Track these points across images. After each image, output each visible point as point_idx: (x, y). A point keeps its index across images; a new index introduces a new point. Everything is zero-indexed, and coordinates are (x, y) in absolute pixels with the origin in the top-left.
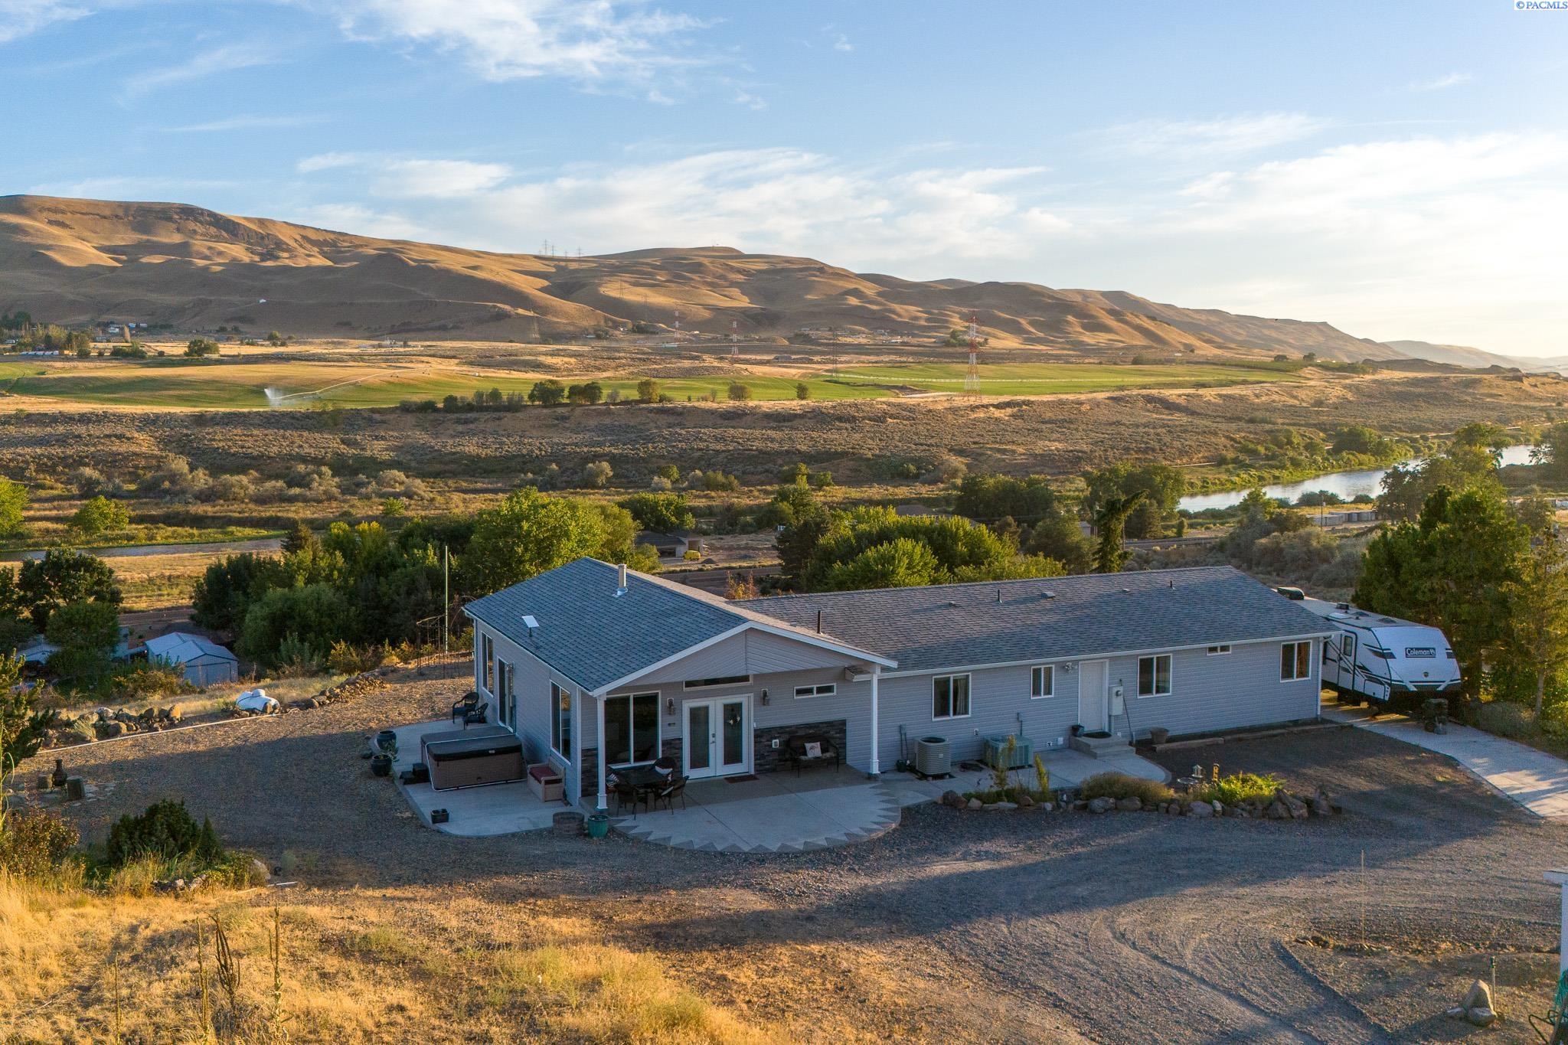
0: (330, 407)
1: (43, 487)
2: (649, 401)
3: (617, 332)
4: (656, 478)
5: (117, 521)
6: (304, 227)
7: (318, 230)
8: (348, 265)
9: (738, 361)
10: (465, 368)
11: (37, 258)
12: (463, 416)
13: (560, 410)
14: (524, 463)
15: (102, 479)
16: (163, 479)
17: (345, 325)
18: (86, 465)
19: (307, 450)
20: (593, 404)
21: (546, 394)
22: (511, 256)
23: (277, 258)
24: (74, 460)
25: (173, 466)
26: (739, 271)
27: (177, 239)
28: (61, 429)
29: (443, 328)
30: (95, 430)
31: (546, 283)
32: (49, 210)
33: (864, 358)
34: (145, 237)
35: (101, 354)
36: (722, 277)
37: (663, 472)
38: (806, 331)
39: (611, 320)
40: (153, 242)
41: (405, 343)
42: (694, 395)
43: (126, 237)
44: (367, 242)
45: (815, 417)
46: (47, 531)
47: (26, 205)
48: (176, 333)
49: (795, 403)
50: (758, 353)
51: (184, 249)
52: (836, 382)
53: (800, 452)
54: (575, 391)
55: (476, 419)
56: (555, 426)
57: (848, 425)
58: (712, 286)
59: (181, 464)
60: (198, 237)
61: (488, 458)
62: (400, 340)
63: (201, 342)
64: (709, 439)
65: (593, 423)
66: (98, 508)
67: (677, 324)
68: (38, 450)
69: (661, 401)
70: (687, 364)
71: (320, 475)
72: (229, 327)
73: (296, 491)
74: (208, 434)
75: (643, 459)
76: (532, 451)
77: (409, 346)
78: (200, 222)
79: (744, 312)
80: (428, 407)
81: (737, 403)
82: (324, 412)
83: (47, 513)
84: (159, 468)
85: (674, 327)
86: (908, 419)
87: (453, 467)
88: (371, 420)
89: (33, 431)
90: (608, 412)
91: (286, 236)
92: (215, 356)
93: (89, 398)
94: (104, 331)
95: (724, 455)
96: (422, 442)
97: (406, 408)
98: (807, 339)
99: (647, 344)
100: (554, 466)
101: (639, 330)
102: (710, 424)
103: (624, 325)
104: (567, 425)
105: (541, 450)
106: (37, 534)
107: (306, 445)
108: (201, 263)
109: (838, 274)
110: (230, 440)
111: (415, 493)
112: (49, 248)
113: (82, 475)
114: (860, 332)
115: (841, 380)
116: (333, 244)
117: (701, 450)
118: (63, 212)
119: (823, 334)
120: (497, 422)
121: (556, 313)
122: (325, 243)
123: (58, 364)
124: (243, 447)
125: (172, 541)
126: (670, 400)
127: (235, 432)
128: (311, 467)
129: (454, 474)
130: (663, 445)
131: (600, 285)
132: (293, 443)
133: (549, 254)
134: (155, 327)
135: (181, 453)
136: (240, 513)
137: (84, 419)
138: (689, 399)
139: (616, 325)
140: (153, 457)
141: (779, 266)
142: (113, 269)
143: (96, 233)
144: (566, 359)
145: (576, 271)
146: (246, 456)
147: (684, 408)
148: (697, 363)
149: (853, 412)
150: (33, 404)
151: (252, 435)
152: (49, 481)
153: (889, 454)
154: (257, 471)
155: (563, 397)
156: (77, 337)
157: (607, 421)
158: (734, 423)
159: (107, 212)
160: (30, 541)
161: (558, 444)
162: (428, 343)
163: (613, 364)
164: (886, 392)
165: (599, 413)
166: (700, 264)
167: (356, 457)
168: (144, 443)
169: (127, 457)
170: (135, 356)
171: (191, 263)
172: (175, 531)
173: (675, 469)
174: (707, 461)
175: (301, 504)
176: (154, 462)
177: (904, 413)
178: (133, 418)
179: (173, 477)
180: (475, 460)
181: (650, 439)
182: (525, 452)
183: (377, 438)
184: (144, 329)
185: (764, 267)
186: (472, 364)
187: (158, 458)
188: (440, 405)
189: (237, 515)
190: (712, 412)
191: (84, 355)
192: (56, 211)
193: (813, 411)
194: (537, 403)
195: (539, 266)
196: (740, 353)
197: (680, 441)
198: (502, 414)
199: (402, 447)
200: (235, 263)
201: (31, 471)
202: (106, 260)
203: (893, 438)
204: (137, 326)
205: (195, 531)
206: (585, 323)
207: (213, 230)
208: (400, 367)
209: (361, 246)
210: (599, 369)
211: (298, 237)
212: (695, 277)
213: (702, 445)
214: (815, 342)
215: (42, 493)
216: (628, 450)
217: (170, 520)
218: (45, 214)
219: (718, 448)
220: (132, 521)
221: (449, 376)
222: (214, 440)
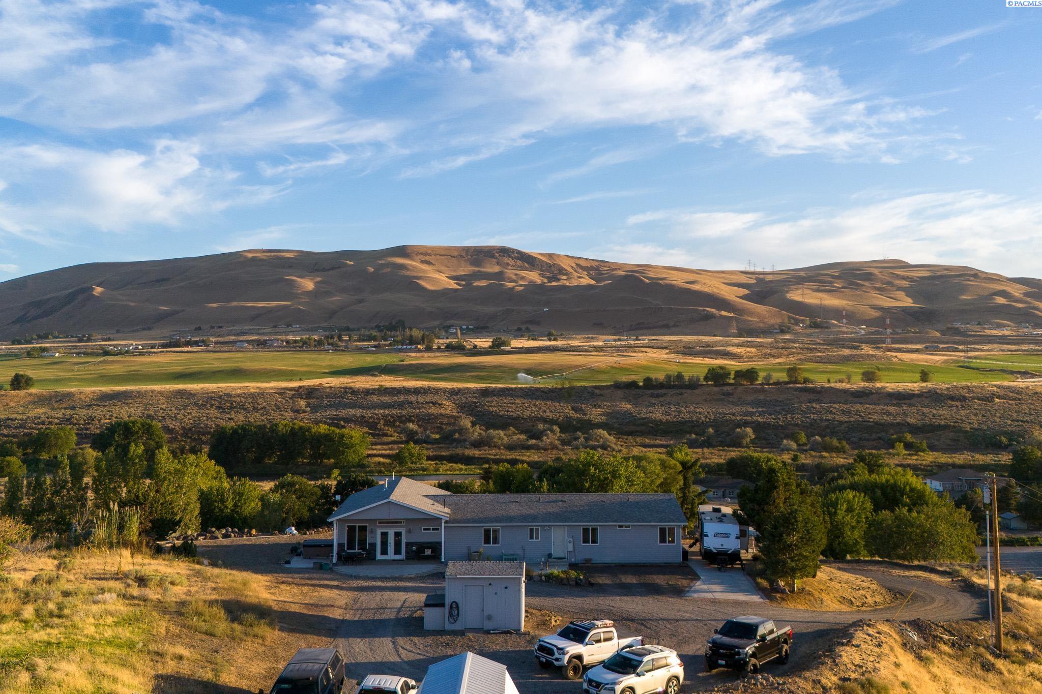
0: (567, 385)
1: (386, 435)
2: (796, 382)
3: (797, 328)
4: (785, 441)
5: (419, 458)
6: (578, 258)
7: (587, 259)
8: (605, 283)
9: (890, 350)
10: (672, 356)
11: (411, 285)
12: (656, 392)
13: (725, 388)
14: (693, 427)
15: (419, 430)
16: (455, 431)
17: (598, 325)
18: (413, 422)
19: (548, 414)
20: (752, 384)
21: (717, 376)
22: (723, 272)
23: (559, 280)
24: (406, 418)
25: (462, 423)
26: (903, 278)
27: (496, 269)
28: (402, 398)
29: (667, 326)
30: (421, 399)
31: (746, 292)
32: (422, 254)
33: (1006, 347)
34: (477, 269)
35: (439, 348)
36: (889, 283)
37: (793, 437)
38: (958, 325)
39: (793, 318)
40: (482, 272)
41: (637, 337)
42: (834, 377)
43: (465, 269)
44: (620, 266)
45: (931, 396)
46: (379, 463)
47: (409, 251)
48: (490, 332)
49: (916, 385)
50: (912, 343)
51: (500, 276)
52: (967, 368)
53: (909, 424)
54: (739, 374)
55: (665, 394)
56: (723, 399)
57: (958, 404)
58: (880, 290)
59: (466, 422)
60: (510, 267)
61: (667, 422)
62: (633, 335)
63: (500, 338)
64: (837, 412)
65: (750, 398)
66: (408, 449)
67: (844, 321)
68: (387, 412)
69: (805, 382)
70: (846, 352)
71: (552, 431)
72: (523, 327)
73: (533, 442)
74: (488, 402)
75: (782, 426)
76: (700, 418)
77: (640, 340)
78: (512, 258)
79: (905, 310)
80: (633, 385)
81: (867, 384)
82: (563, 388)
83: (383, 452)
84: (454, 424)
85: (842, 323)
86: (1014, 399)
87: (643, 428)
88: (593, 394)
89: (386, 399)
90: (763, 391)
91: (566, 265)
92: (508, 348)
93: (423, 377)
94: (446, 331)
95: (846, 425)
96: (625, 410)
97: (618, 386)
98: (957, 332)
99: (819, 336)
100: (711, 430)
101: (815, 325)
102: (843, 401)
103: (803, 322)
104: (730, 399)
105: (706, 417)
106: (373, 465)
107: (548, 411)
108: (509, 285)
109: (989, 279)
110: (501, 406)
111: (609, 446)
112: (419, 278)
113: (407, 428)
114: (1005, 326)
115: (972, 365)
116: (597, 269)
117: (829, 420)
118: (430, 255)
119: (973, 328)
120: (680, 397)
121: (751, 313)
122: (592, 268)
123: (413, 355)
124: (508, 411)
125: (449, 472)
126: (812, 382)
127: (505, 401)
128: (547, 426)
129: (643, 434)
130: (800, 416)
131: (787, 292)
132: (540, 409)
133: (752, 269)
134: (478, 328)
135: (470, 415)
136: (495, 455)
137: (417, 391)
138: (829, 381)
139: (797, 323)
140: (452, 417)
141: (939, 274)
142: (456, 290)
143: (448, 267)
144: (749, 349)
145: (771, 282)
146: (510, 417)
147: (822, 387)
148: (854, 352)
149: (964, 393)
150: (391, 381)
151: (515, 404)
152: (390, 431)
153: (985, 428)
154: (514, 428)
155: (730, 379)
156: (428, 336)
157: (762, 397)
158: (862, 400)
159: (456, 254)
160: (368, 469)
161: (720, 413)
162: (653, 337)
163: (786, 353)
164: (1008, 376)
165: (756, 391)
166: (871, 274)
167: (579, 420)
168: (448, 408)
169: (436, 417)
170: (458, 349)
171: (503, 285)
172: (451, 466)
173: (803, 434)
174: (830, 429)
175: (534, 451)
176: (453, 421)
177: (1011, 394)
178: (445, 391)
179: (461, 431)
180: (658, 423)
181: (792, 412)
182: (694, 418)
183: (595, 407)
184: (472, 330)
185: (926, 274)
186: (678, 353)
187: (456, 418)
188: (641, 384)
189: (492, 457)
190: (845, 392)
191: (429, 349)
192: (426, 254)
193: (930, 391)
194: (710, 383)
195: (743, 279)
196: (893, 343)
197: (814, 414)
198: (683, 391)
199: (611, 413)
200: (532, 285)
201: (381, 425)
202: (453, 285)
203: (995, 416)
204: (467, 328)
205: (463, 467)
206: (773, 321)
207: (519, 263)
208: (626, 356)
209: (616, 269)
210: (773, 356)
211: (574, 265)
212: (866, 283)
213: (830, 417)
214: (964, 334)
215: (386, 439)
216: (771, 419)
217: (452, 459)
218: (419, 257)
219: (842, 419)
220: (429, 458)
221: (656, 363)
222: (491, 406)
